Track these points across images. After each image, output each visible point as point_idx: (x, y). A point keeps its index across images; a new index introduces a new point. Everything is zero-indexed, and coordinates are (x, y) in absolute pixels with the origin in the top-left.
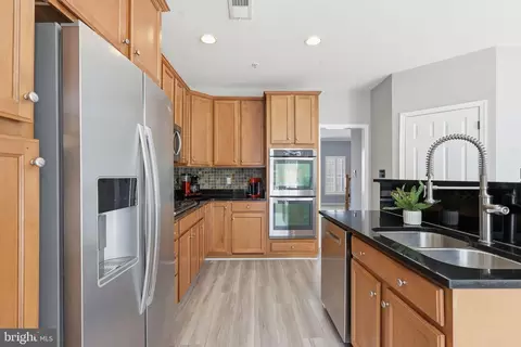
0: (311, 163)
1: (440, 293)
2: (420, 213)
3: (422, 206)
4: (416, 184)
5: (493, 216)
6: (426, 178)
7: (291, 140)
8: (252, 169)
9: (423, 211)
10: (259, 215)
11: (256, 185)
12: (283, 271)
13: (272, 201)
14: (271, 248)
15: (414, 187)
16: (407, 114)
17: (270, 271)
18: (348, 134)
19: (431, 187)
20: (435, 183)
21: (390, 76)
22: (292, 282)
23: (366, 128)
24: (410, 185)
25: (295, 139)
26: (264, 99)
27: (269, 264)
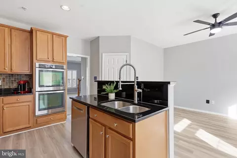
0: (63, 72)
1: (131, 125)
2: (114, 94)
3: (115, 91)
4: (113, 82)
5: (138, 93)
6: (119, 80)
7: (50, 59)
8: (21, 75)
9: (116, 93)
10: (28, 104)
11: (24, 85)
12: (45, 134)
13: (37, 94)
14: (37, 122)
15: (112, 84)
16: (106, 54)
17: (36, 136)
18: (80, 60)
19: (121, 83)
20: (122, 82)
21: (99, 37)
22: (53, 138)
23: (88, 58)
24: (111, 83)
25: (53, 59)
26: (31, 32)
27: (35, 132)
